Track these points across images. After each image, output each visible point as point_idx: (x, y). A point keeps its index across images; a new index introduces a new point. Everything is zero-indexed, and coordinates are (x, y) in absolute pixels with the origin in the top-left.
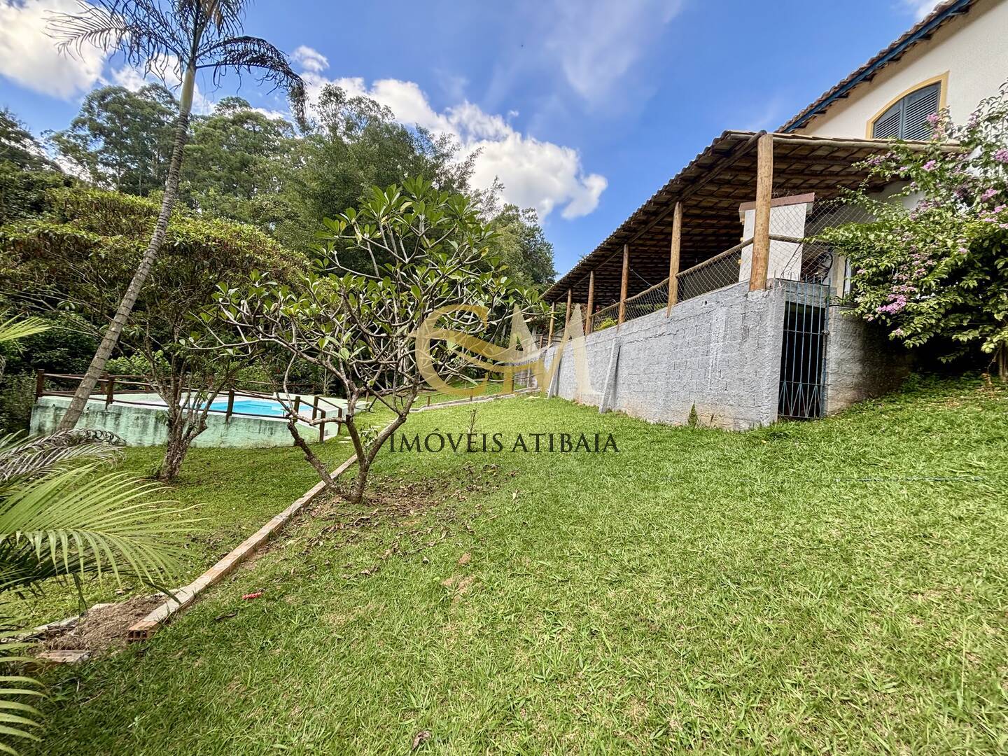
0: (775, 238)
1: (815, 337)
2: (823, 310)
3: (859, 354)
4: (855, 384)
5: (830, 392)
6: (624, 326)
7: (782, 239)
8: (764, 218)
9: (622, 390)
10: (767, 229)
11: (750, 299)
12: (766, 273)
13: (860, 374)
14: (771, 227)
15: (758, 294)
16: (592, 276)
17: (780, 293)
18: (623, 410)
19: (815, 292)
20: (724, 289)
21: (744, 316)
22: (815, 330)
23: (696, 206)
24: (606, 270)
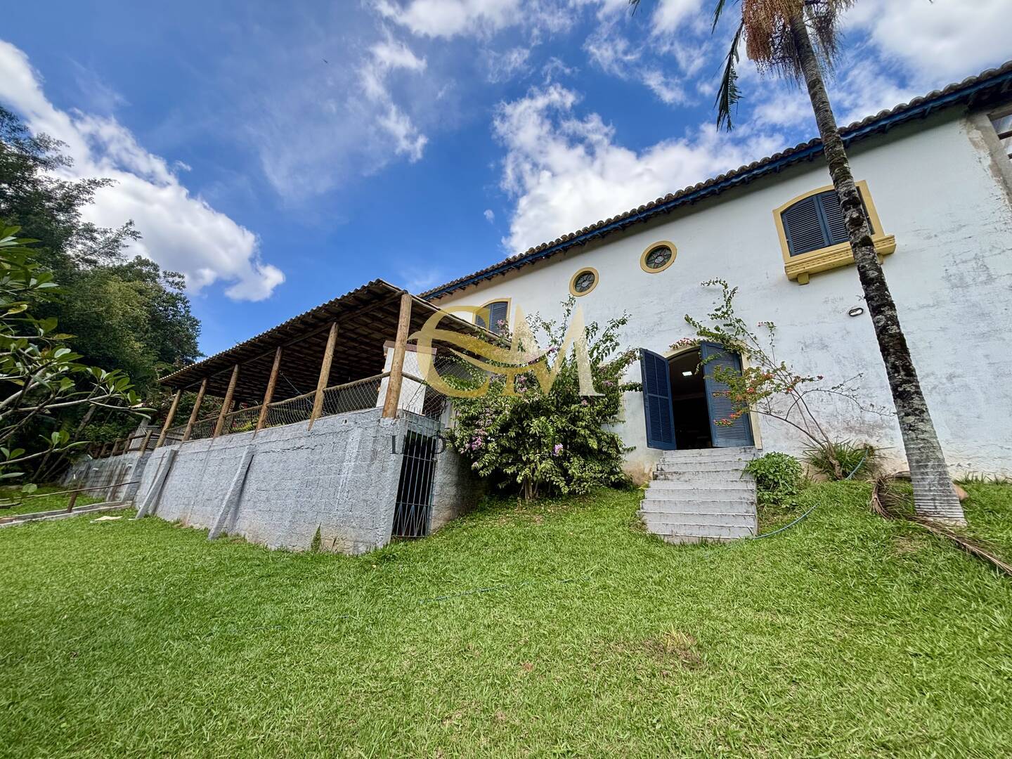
0: (406, 376)
1: (427, 463)
2: (435, 440)
3: (455, 479)
4: (452, 505)
5: (434, 512)
6: (262, 432)
7: (412, 378)
8: (400, 358)
9: (246, 510)
10: (401, 368)
11: (381, 424)
12: (397, 404)
13: (455, 496)
14: (404, 366)
15: (388, 421)
16: (236, 369)
17: (404, 423)
18: (242, 533)
19: (431, 426)
20: (363, 411)
21: (375, 439)
22: (428, 457)
23: (352, 331)
24: (255, 367)
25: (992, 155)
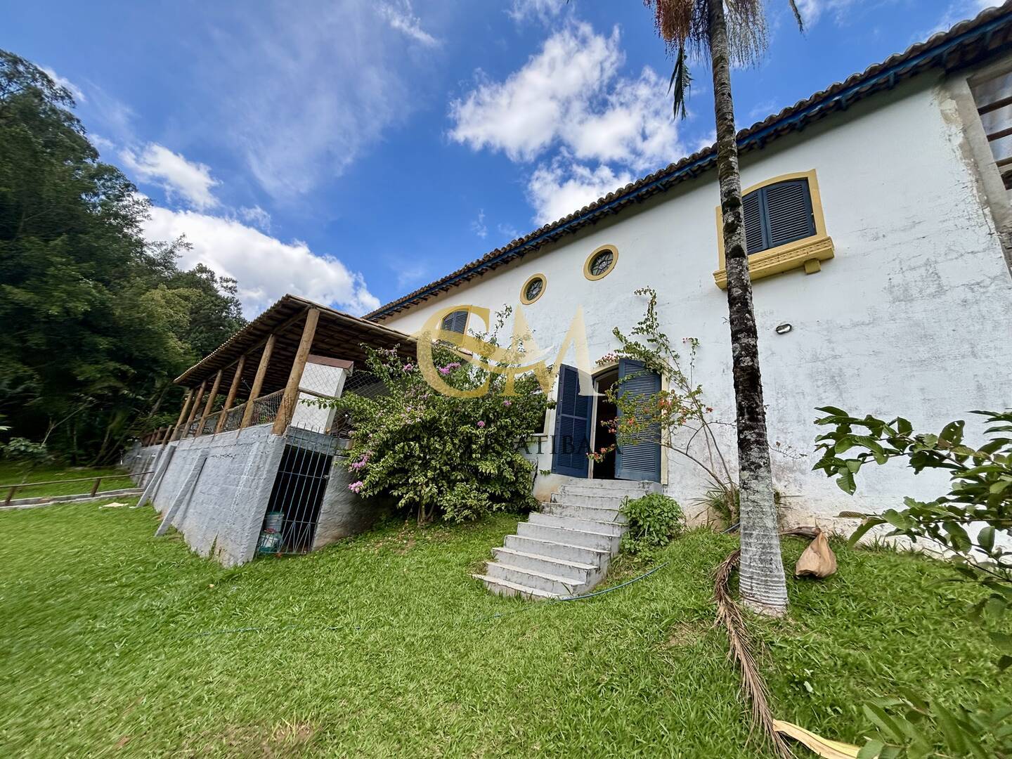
1: (317, 480)
2: (330, 458)
4: (343, 523)
5: (320, 530)
6: (218, 436)
8: (296, 374)
10: (297, 384)
11: (268, 440)
12: (288, 420)
15: (273, 438)
21: (262, 455)
22: (318, 474)
25: (965, 131)
